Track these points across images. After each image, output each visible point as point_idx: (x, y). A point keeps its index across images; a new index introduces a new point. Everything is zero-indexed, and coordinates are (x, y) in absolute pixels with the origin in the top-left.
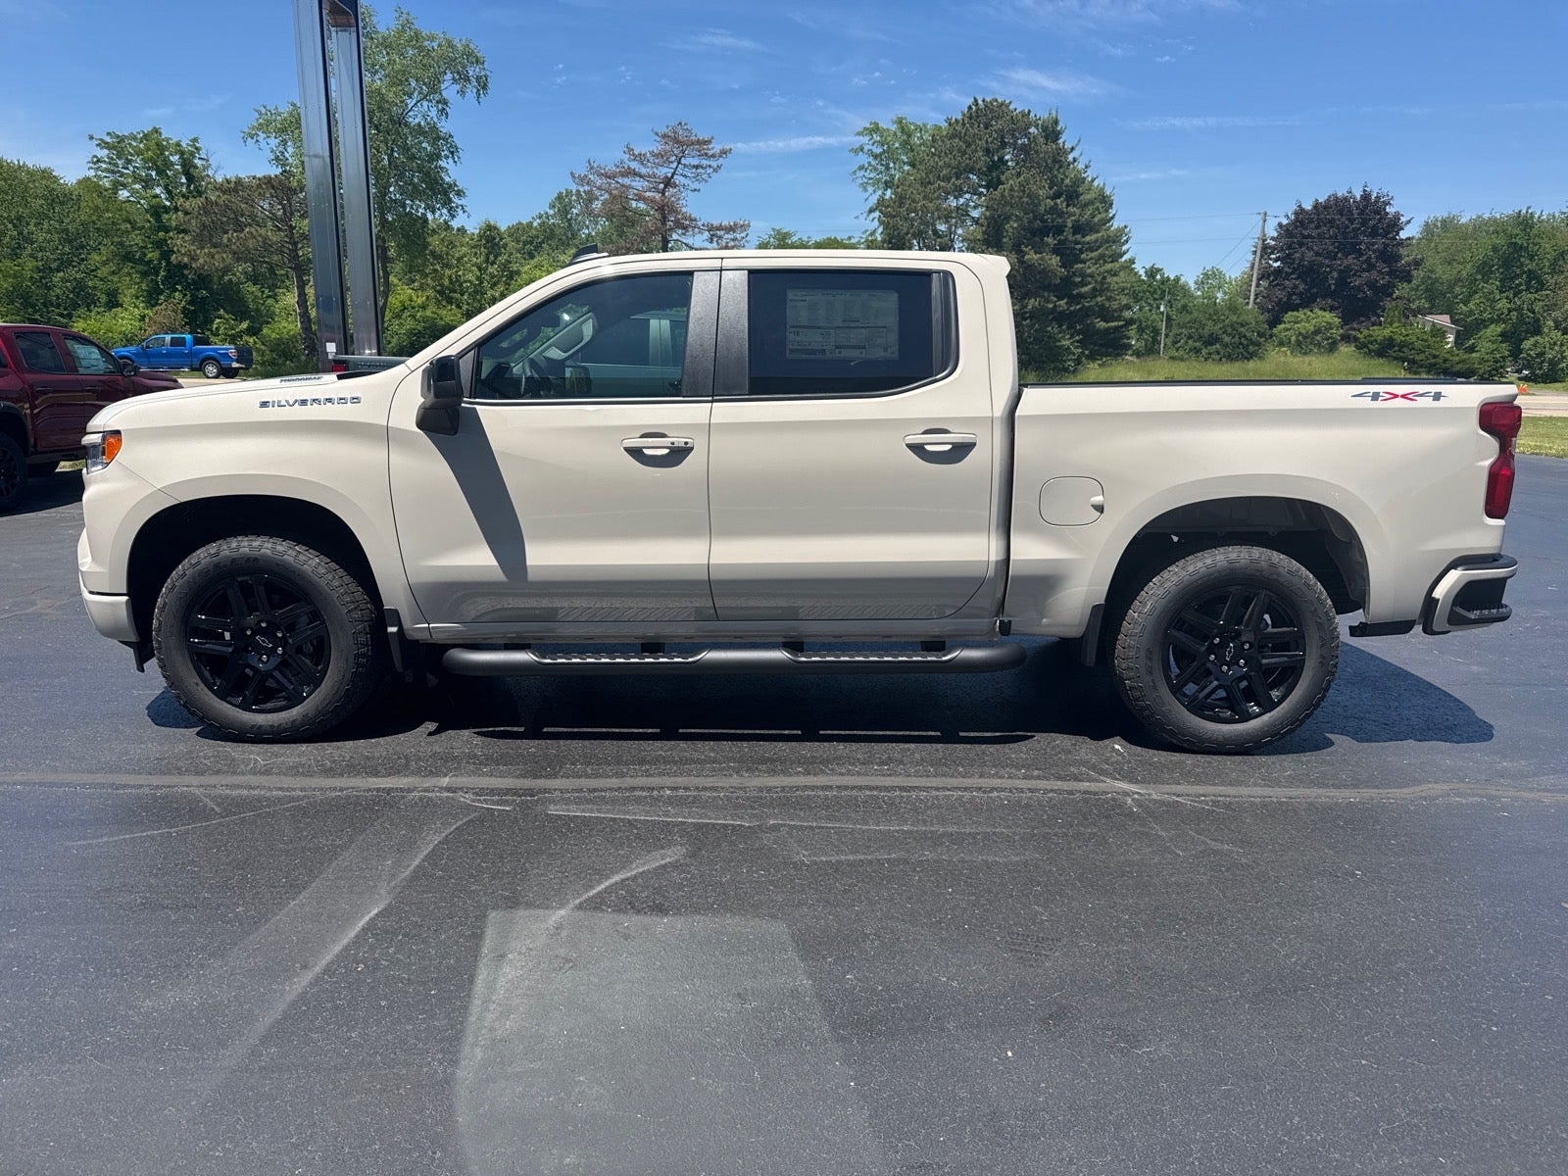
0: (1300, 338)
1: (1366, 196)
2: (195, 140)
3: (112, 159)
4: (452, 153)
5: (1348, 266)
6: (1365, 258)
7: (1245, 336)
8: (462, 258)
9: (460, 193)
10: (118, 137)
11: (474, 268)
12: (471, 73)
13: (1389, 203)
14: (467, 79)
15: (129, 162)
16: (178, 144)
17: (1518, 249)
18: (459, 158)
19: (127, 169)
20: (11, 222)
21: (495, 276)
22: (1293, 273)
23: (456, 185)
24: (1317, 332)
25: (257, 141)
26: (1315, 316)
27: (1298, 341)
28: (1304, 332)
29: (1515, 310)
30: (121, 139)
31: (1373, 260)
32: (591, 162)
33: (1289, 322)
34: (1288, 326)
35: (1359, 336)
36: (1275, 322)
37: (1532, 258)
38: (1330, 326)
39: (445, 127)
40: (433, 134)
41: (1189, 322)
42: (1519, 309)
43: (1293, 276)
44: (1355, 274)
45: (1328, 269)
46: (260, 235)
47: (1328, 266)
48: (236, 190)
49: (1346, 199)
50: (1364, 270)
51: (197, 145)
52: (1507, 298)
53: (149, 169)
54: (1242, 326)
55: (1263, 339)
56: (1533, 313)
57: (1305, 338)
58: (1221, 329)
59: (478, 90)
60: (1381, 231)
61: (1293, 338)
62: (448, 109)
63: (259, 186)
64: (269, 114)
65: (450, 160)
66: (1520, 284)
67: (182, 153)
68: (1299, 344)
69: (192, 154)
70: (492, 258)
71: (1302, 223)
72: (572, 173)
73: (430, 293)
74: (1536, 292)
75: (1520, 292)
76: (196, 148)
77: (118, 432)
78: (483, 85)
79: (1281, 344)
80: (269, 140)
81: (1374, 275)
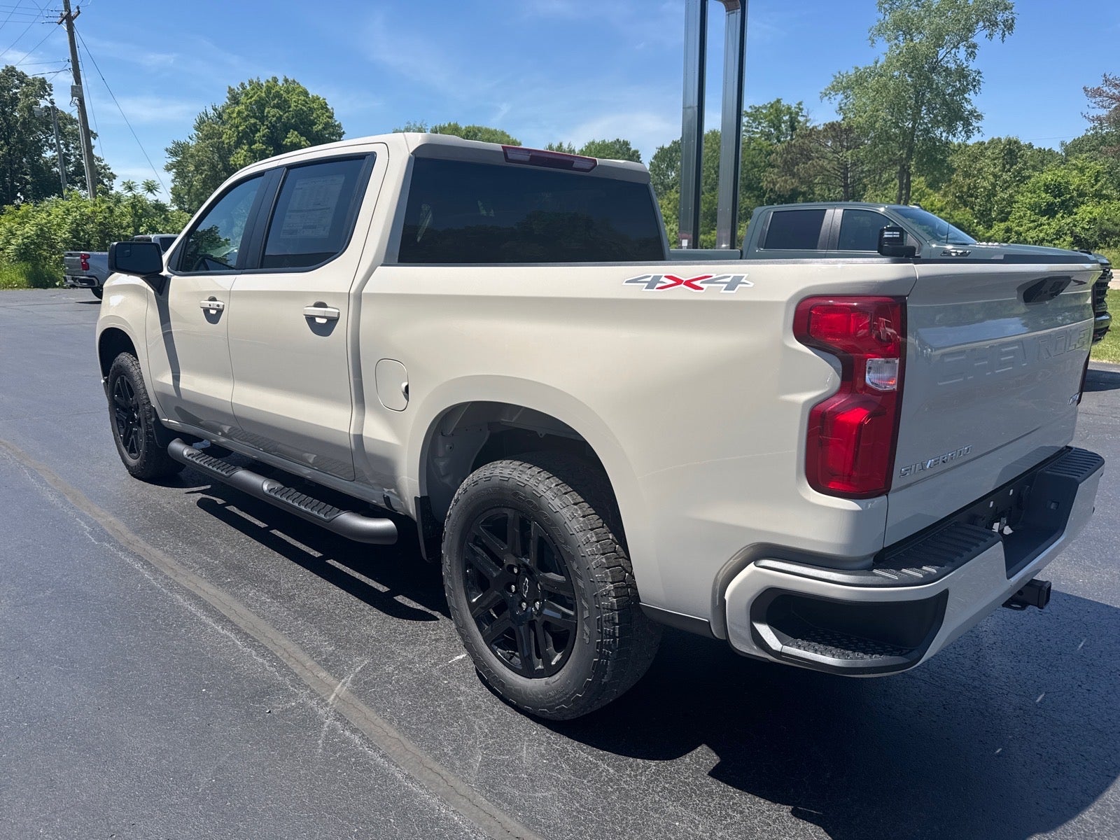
2: (800, 104)
3: (749, 123)
4: (974, 86)
8: (982, 169)
9: (979, 117)
10: (755, 108)
11: (991, 177)
12: (999, 18)
14: (995, 24)
15: (760, 123)
16: (789, 108)
18: (979, 89)
19: (758, 128)
20: (714, 169)
21: (1007, 182)
23: (976, 112)
25: (830, 98)
30: (757, 110)
32: (1107, 74)
39: (973, 66)
40: (962, 74)
46: (818, 165)
48: (810, 135)
51: (801, 107)
53: (771, 127)
59: (1004, 31)
62: (976, 51)
63: (825, 130)
64: (841, 77)
65: (972, 93)
67: (791, 113)
69: (797, 114)
70: (1008, 166)
72: (1085, 89)
73: (950, 198)
76: (800, 109)
78: (1009, 26)
80: (836, 97)
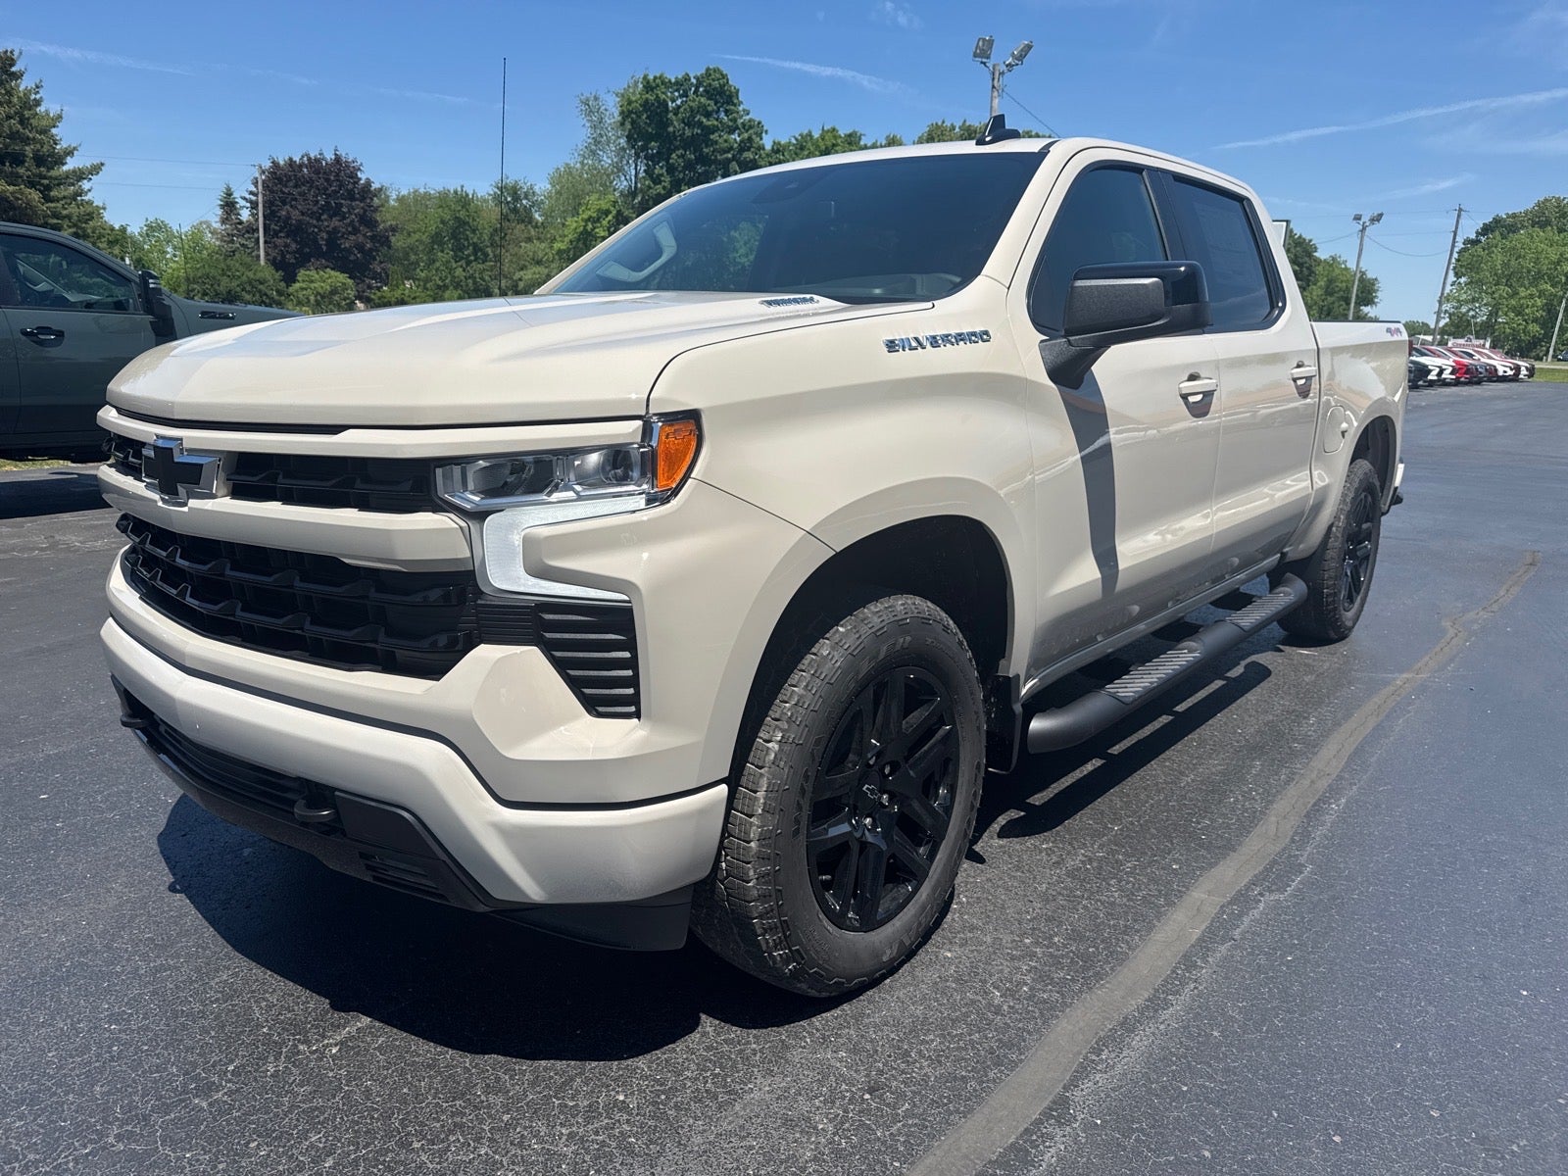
0: (319, 298)
1: (338, 159)
5: (335, 228)
6: (348, 221)
7: (266, 294)
13: (359, 169)
17: (461, 223)
22: (280, 231)
24: (334, 292)
26: (327, 276)
27: (316, 301)
28: (320, 290)
29: (470, 277)
31: (357, 224)
33: (303, 281)
34: (304, 285)
35: (373, 297)
36: (290, 279)
37: (474, 231)
38: (345, 287)
41: (200, 278)
42: (472, 277)
43: (282, 235)
44: (342, 236)
45: (316, 230)
47: (315, 227)
49: (317, 160)
50: (350, 233)
52: (461, 267)
54: (261, 283)
55: (283, 298)
56: (484, 281)
57: (323, 297)
58: (238, 286)
60: (358, 196)
61: (312, 298)
66: (469, 255)
68: (318, 303)
71: (280, 179)
74: (483, 263)
75: (471, 262)
77: (693, 416)
79: (300, 303)
81: (361, 239)
